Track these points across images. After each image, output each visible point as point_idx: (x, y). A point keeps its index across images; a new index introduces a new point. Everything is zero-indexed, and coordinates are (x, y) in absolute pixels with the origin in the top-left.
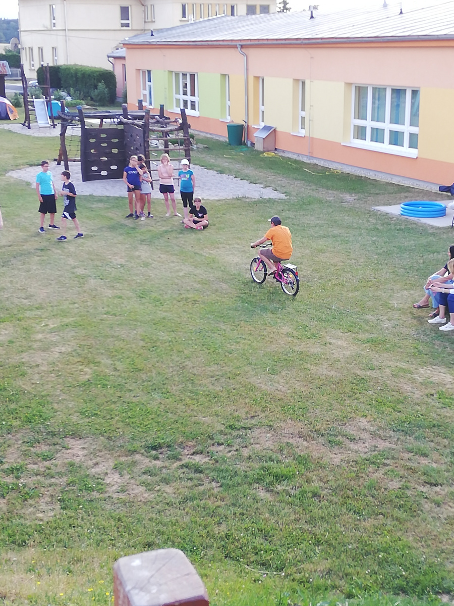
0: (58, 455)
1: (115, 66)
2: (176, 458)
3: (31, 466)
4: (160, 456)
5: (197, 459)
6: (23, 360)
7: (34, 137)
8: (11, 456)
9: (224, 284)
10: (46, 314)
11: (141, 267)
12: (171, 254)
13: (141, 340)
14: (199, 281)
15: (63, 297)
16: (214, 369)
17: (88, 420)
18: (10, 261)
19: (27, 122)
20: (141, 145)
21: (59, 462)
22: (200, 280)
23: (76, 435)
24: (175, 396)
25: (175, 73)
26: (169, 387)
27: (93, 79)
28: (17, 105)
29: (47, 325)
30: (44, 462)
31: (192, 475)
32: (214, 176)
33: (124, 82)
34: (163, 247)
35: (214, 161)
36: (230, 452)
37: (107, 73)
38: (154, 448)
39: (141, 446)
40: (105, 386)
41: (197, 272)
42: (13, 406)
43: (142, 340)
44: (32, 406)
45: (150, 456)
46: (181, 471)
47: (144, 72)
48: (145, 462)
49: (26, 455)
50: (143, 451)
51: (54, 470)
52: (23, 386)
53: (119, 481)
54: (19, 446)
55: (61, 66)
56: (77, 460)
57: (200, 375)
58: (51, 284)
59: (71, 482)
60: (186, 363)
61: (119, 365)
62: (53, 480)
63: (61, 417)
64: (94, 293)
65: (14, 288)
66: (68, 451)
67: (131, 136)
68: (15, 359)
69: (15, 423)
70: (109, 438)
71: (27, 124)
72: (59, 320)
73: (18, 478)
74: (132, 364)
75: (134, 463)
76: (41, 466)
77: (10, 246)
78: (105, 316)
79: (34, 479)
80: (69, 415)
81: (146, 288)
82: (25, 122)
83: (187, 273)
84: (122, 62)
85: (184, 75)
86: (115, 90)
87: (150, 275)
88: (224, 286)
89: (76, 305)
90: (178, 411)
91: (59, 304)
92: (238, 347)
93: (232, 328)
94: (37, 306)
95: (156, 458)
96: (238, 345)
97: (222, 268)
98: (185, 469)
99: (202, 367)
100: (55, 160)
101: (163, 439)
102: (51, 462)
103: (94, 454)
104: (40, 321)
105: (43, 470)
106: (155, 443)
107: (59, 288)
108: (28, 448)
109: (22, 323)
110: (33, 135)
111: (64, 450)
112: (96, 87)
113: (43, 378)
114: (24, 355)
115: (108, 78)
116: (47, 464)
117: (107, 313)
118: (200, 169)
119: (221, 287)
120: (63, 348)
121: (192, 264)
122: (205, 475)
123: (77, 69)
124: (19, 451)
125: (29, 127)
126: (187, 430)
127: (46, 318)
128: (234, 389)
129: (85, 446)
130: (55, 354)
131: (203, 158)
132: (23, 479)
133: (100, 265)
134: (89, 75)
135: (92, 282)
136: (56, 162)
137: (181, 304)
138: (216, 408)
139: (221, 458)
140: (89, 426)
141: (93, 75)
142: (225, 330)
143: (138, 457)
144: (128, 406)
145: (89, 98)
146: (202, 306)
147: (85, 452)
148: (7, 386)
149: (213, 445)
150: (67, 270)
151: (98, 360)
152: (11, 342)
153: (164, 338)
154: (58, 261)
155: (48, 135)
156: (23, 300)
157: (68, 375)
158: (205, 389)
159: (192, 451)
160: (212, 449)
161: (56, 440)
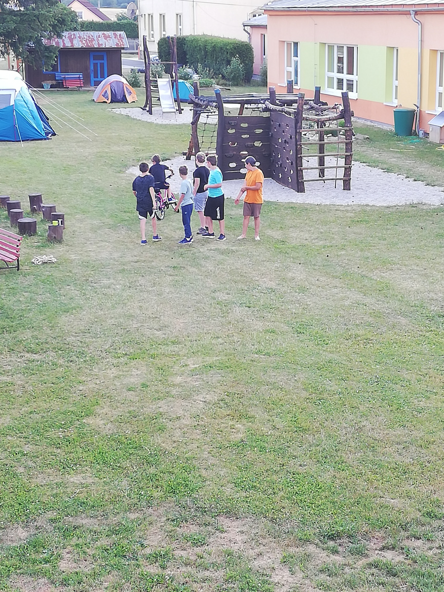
0: (211, 540)
1: (252, 37)
2: (360, 553)
3: (178, 553)
4: (340, 549)
5: (389, 555)
6: (161, 410)
7: (157, 125)
8: (153, 538)
9: (402, 318)
10: (185, 351)
11: (296, 292)
12: (333, 277)
13: (303, 389)
14: (370, 313)
15: (204, 329)
16: (400, 433)
17: (244, 494)
18: (138, 281)
19: (148, 107)
20: (291, 137)
21: (212, 549)
22: (371, 311)
23: (231, 513)
24: (353, 467)
25: (328, 46)
26: (344, 455)
27: (225, 53)
28: (135, 84)
29: (186, 365)
30: (195, 548)
31: (383, 579)
32: (380, 175)
33: (262, 57)
34: (321, 268)
35: (377, 156)
36: (431, 549)
37: (242, 46)
38: (332, 538)
39: (315, 534)
40: (262, 449)
41: (367, 300)
42: (152, 470)
43: (306, 390)
44: (176, 471)
45: (327, 549)
46: (368, 571)
47: (289, 44)
48: (322, 557)
49: (172, 536)
50: (317, 541)
51: (208, 560)
52: (163, 445)
53: (290, 580)
54: (163, 524)
55: (187, 37)
56: (235, 548)
57: (382, 441)
58: (187, 312)
59: (231, 577)
60: (363, 424)
61: (279, 423)
62: (207, 573)
63: (211, 487)
64: (241, 325)
65: (144, 315)
66: (223, 535)
67: (279, 125)
68: (150, 409)
69: (156, 494)
70: (272, 520)
71: (147, 109)
72: (200, 359)
73: (163, 568)
74: (295, 421)
75: (308, 557)
76: (190, 553)
77: (136, 262)
78: (256, 356)
79: (183, 570)
80: (221, 486)
81: (304, 320)
82: (146, 106)
83: (354, 302)
84: (262, 31)
85: (340, 48)
86: (252, 66)
87: (309, 303)
88: (404, 321)
89: (220, 340)
90: (358, 489)
91: (199, 338)
92: (428, 405)
93: (418, 377)
94: (173, 339)
95: (335, 552)
96: (428, 401)
97: (399, 297)
98: (374, 570)
99: (384, 429)
100: (184, 154)
101: (342, 526)
102: (203, 548)
103: (255, 540)
104: (177, 360)
105: (193, 558)
106: (331, 531)
107: (198, 317)
108: (173, 528)
109: (157, 361)
110: (155, 122)
111: (218, 533)
112: (229, 62)
113: (186, 435)
114: (161, 403)
115: (243, 51)
116: (198, 550)
117: (259, 352)
118: (361, 166)
119: (399, 322)
120: (207, 396)
121: (360, 290)
122: (400, 580)
123: (206, 41)
124: (163, 532)
125: (150, 112)
126: (372, 515)
127: (184, 356)
128: (429, 462)
129: (244, 529)
130: (198, 404)
131: (364, 152)
132: (169, 569)
133: (246, 289)
134: (221, 48)
135: (238, 312)
136: (185, 157)
137: (350, 342)
138: (407, 487)
139: (420, 557)
140: (247, 502)
141: (226, 48)
142: (409, 381)
143: (311, 548)
144: (293, 477)
145: (220, 76)
146: (378, 346)
147: (245, 537)
148: (143, 444)
149: (408, 538)
150: (206, 294)
151: (253, 413)
152: (144, 385)
153: (333, 389)
154: (194, 282)
155: (173, 122)
156: (156, 332)
157: (217, 432)
158: (390, 460)
159: (381, 545)
160: (407, 543)
161: (208, 519)
